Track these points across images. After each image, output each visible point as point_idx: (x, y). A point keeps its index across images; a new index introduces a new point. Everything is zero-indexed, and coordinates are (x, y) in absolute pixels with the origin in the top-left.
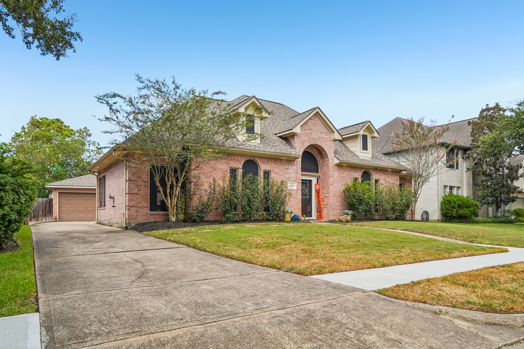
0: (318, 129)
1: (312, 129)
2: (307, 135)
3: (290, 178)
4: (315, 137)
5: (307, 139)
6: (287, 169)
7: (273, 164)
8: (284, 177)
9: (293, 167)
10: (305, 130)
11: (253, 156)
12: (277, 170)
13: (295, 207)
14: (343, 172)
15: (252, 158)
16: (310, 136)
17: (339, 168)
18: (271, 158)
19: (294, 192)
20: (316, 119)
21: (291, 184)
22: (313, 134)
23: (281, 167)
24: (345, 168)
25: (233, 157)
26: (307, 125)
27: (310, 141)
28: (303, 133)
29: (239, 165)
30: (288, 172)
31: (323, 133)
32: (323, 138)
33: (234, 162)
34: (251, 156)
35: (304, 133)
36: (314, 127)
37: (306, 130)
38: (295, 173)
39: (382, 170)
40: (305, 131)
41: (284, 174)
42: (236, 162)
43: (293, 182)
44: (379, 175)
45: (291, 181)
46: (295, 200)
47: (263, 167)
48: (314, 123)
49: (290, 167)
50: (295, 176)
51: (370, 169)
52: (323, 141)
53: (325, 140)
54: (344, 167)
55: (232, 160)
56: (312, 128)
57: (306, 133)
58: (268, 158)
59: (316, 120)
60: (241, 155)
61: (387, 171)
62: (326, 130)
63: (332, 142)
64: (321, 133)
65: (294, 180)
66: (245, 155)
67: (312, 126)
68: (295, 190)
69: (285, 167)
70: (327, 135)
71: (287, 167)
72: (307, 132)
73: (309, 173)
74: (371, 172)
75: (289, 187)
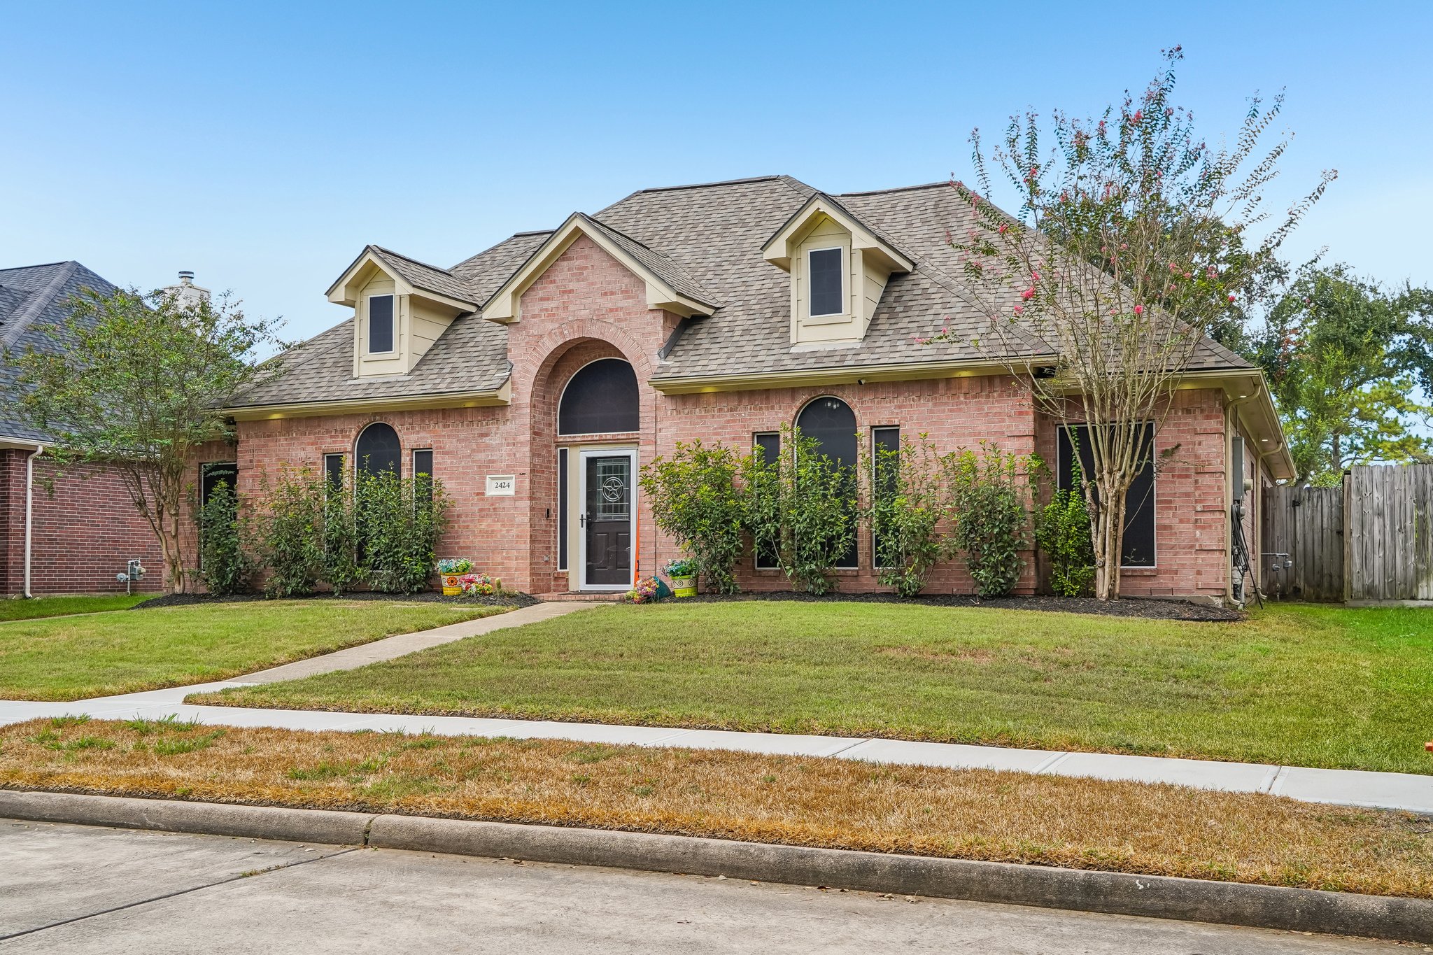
0: (592, 284)
1: (571, 291)
2: (549, 315)
3: (492, 461)
4: (583, 312)
5: (550, 326)
6: (482, 435)
7: (440, 429)
8: (473, 462)
9: (502, 428)
10: (542, 299)
11: (381, 414)
12: (450, 444)
13: (507, 553)
14: (701, 417)
15: (377, 418)
16: (563, 315)
17: (685, 404)
18: (431, 411)
19: (506, 504)
20: (587, 251)
21: (499, 482)
22: (572, 308)
23: (464, 431)
24: (712, 400)
25: (329, 425)
26: (553, 282)
27: (562, 333)
28: (537, 312)
29: (346, 443)
30: (488, 446)
31: (612, 293)
32: (611, 310)
33: (331, 437)
34: (375, 414)
35: (541, 310)
36: (578, 280)
37: (548, 299)
38: (508, 445)
39: (918, 381)
40: (546, 304)
41: (473, 451)
42: (338, 436)
43: (504, 472)
44: (900, 407)
45: (497, 472)
46: (508, 531)
47: (410, 438)
48: (579, 268)
49: (493, 427)
50: (509, 455)
51: (841, 387)
52: (611, 321)
53: (621, 315)
54: (704, 399)
55: (328, 431)
56: (571, 286)
57: (547, 310)
58: (422, 412)
59: (586, 257)
60: (350, 415)
61: (948, 381)
62: (626, 280)
63: (649, 316)
64: (606, 294)
65: (507, 466)
66: (359, 415)
67: (570, 281)
68: (509, 497)
69: (477, 429)
70: (629, 298)
71: (484, 429)
72: (552, 304)
74: (848, 398)
75: (492, 490)
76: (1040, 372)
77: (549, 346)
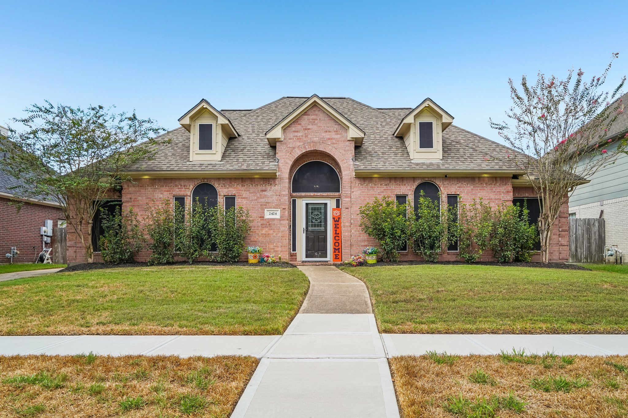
0: (320, 127)
1: (308, 129)
2: (298, 139)
3: (269, 203)
4: (315, 139)
5: (298, 144)
6: (263, 191)
7: (240, 187)
8: (258, 202)
9: (273, 188)
10: (294, 132)
11: (207, 179)
12: (245, 194)
13: (276, 244)
14: (372, 187)
15: (205, 180)
16: (305, 139)
17: (364, 181)
18: (235, 179)
19: (276, 222)
20: (317, 112)
21: (271, 212)
22: (309, 136)
23: (252, 189)
24: (377, 180)
25: (177, 183)
26: (300, 124)
27: (305, 147)
28: (292, 137)
29: (188, 191)
30: (265, 195)
31: (329, 132)
32: (329, 139)
33: (179, 188)
34: (204, 179)
35: (294, 136)
36: (312, 125)
37: (297, 132)
38: (276, 195)
39: (467, 177)
40: (296, 134)
41: (258, 198)
42: (182, 188)
43: (274, 208)
44: (459, 187)
45: (271, 208)
46: (276, 234)
47: (223, 191)
48: (313, 120)
49: (268, 188)
50: (277, 200)
51: (435, 178)
52: (329, 143)
53: (334, 141)
54: (374, 180)
55: (176, 186)
56: (309, 127)
57: (297, 136)
58: (230, 179)
59: (316, 115)
60: (189, 178)
61: (479, 178)
62: (336, 126)
63: (348, 143)
64: (326, 132)
65: (276, 205)
66: (195, 178)
67: (309, 124)
68: (277, 219)
69: (260, 188)
70: (338, 134)
71: (264, 188)
72: (299, 134)
73: (319, 194)
74: (438, 183)
75: (267, 216)
76: (515, 177)
77: (298, 153)
